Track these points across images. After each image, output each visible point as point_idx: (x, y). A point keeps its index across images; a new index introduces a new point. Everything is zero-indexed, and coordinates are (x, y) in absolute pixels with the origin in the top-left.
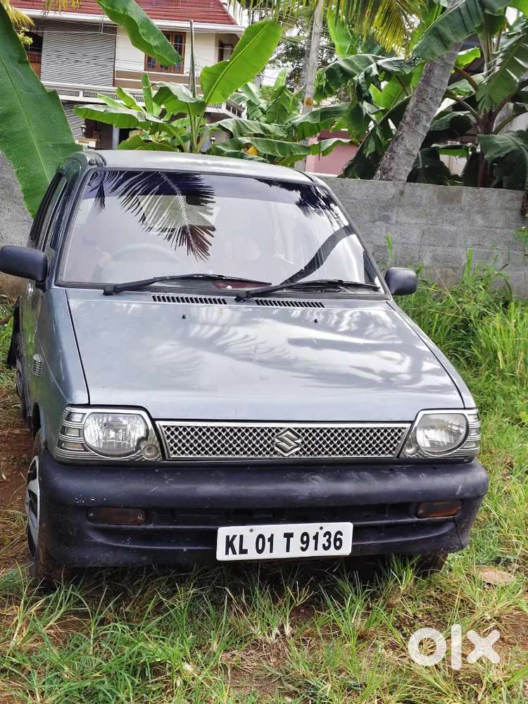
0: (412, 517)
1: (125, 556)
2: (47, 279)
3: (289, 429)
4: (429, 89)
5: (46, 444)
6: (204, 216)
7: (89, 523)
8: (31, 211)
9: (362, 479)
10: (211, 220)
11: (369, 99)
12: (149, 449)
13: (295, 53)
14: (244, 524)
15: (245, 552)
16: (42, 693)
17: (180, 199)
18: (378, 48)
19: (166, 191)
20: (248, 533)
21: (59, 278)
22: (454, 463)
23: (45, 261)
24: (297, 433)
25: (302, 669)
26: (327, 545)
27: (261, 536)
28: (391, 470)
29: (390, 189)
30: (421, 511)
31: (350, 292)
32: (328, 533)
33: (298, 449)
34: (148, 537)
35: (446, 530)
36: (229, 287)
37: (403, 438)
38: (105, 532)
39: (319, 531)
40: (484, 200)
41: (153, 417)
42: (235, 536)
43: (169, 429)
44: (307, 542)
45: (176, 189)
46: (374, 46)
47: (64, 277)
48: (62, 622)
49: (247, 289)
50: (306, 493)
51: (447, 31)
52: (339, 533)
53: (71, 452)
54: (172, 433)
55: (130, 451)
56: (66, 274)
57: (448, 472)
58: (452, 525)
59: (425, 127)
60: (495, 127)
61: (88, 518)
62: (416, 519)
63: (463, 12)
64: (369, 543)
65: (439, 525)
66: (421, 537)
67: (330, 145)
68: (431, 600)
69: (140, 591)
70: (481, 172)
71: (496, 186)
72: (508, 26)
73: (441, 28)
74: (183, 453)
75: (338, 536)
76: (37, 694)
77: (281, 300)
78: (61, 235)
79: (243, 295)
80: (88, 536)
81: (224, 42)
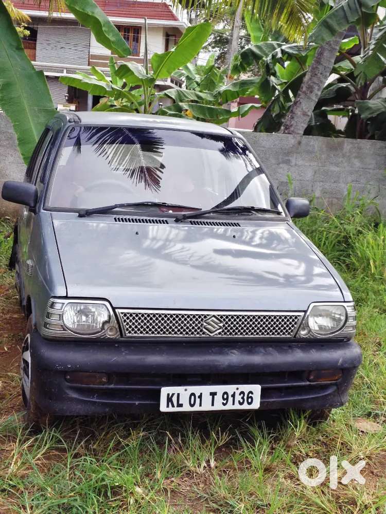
0: (303, 381)
1: (93, 408)
2: (38, 205)
3: (214, 316)
5: (36, 325)
7: (66, 383)
9: (267, 353)
11: (274, 75)
12: (111, 330)
15: (181, 405)
16: (31, 508)
17: (138, 147)
18: (283, 37)
19: (128, 141)
21: (46, 205)
22: (336, 342)
23: (36, 192)
24: (220, 319)
25: (223, 493)
26: (242, 401)
27: (193, 394)
28: (290, 346)
29: (291, 140)
30: (312, 377)
31: (259, 215)
32: (242, 393)
33: (220, 330)
34: (110, 394)
35: (330, 391)
36: (171, 212)
37: (299, 323)
38: (78, 390)
39: (236, 391)
40: (360, 148)
43: (125, 315)
44: (227, 399)
45: (135, 139)
47: (50, 203)
48: (46, 456)
49: (183, 213)
51: (333, 23)
52: (252, 393)
53: (54, 331)
54: (128, 318)
55: (95, 331)
56: (52, 201)
57: (333, 348)
58: (335, 388)
59: (316, 95)
60: (369, 94)
61: (66, 379)
62: (308, 383)
63: (345, 8)
64: (273, 400)
65: (325, 387)
66: (311, 397)
67: (246, 109)
68: (319, 443)
69: (104, 433)
70: (358, 128)
71: (370, 138)
72: (379, 20)
73: (328, 20)
74: (135, 332)
75: (250, 395)
76: (28, 508)
77: (208, 221)
78: (48, 173)
79: (180, 218)
80: (66, 393)
81: (169, 33)
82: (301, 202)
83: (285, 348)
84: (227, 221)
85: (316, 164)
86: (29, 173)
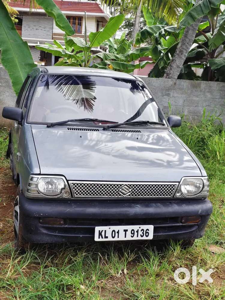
0: (178, 223)
1: (56, 239)
2: (23, 121)
3: (126, 185)
5: (22, 190)
7: (40, 224)
9: (157, 207)
10: (94, 95)
11: (160, 44)
12: (66, 193)
14: (106, 226)
15: (107, 237)
16: (20, 297)
17: (81, 87)
21: (28, 120)
22: (198, 200)
24: (129, 186)
25: (132, 289)
27: (114, 231)
28: (170, 203)
29: (170, 82)
30: (183, 221)
31: (152, 126)
32: (143, 230)
33: (130, 193)
34: (65, 230)
35: (194, 229)
36: (100, 124)
39: (139, 229)
41: (67, 179)
42: (102, 231)
43: (74, 184)
44: (134, 234)
45: (79, 82)
46: (163, 22)
47: (30, 119)
49: (108, 125)
50: (133, 212)
51: (194, 14)
53: (32, 194)
54: (76, 186)
55: (57, 194)
57: (195, 204)
58: (197, 227)
59: (185, 55)
60: (215, 55)
61: (40, 222)
62: (181, 224)
63: (202, 6)
64: (161, 234)
65: (191, 227)
67: (144, 64)
68: (188, 259)
70: (209, 75)
71: (216, 81)
73: (192, 12)
74: (80, 195)
76: (18, 298)
77: (122, 129)
78: (29, 102)
79: (105, 127)
80: (40, 230)
81: (99, 20)
84: (133, 130)
85: (184, 96)
86: (18, 102)
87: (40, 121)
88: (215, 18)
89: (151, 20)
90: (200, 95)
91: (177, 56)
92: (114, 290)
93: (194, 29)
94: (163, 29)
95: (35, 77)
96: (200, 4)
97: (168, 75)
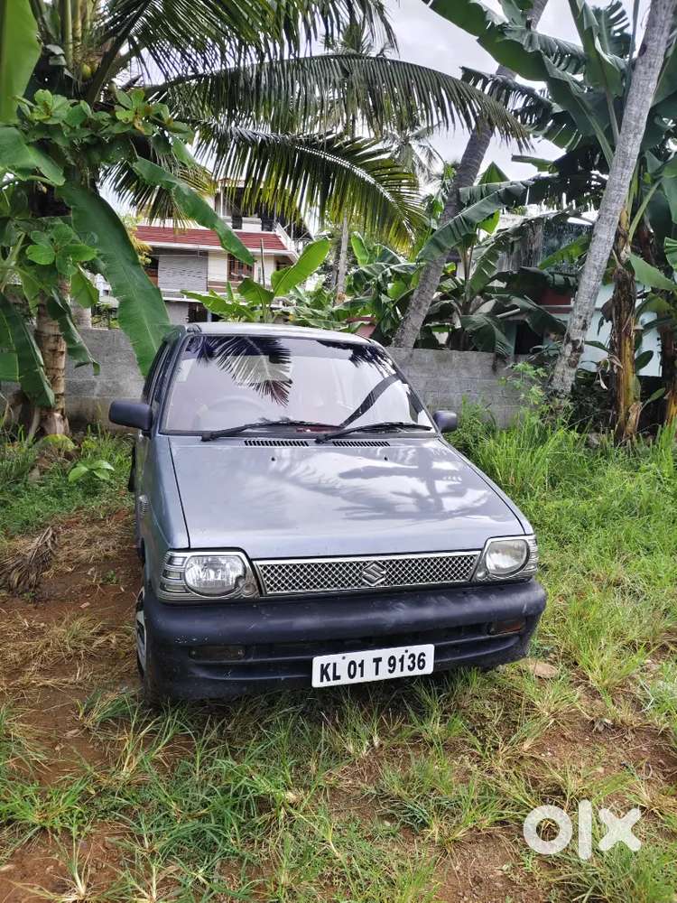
0: (483, 635)
1: (227, 689)
2: (153, 429)
3: (375, 562)
4: (427, 284)
5: (150, 582)
6: (285, 373)
7: (192, 660)
8: (143, 374)
9: (440, 604)
10: (288, 375)
11: (385, 293)
12: (247, 587)
13: (327, 268)
14: (336, 653)
15: (338, 678)
16: (151, 838)
17: (264, 359)
18: (389, 259)
19: (252, 352)
20: (340, 661)
21: (163, 428)
22: (515, 583)
23: (151, 413)
24: (382, 565)
25: (396, 790)
26: (411, 666)
27: (353, 663)
28: (465, 593)
29: (404, 353)
30: (493, 630)
31: (405, 432)
32: (412, 656)
33: (383, 579)
34: (249, 669)
35: (511, 643)
36: (308, 431)
37: (475, 564)
38: (207, 667)
39: (405, 654)
40: (467, 359)
41: (250, 556)
42: (329, 664)
43: (265, 568)
44: (394, 665)
45: (258, 349)
46: (385, 258)
47: (167, 426)
48: (170, 748)
49: (324, 432)
50: (393, 621)
51: (442, 241)
52: (423, 654)
53: (174, 594)
54: (269, 572)
55: (228, 590)
56: (169, 424)
57: (514, 592)
58: (518, 638)
59: (425, 310)
60: (471, 310)
61: (191, 657)
62: (488, 636)
63: (453, 227)
64: (447, 660)
65: (507, 639)
66: (491, 651)
67: (356, 326)
68: (493, 697)
69: (240, 710)
70: (462, 342)
71: (473, 350)
72: (478, 241)
73: (438, 238)
74: (279, 589)
75: (422, 657)
76: (146, 839)
77: (353, 440)
78: (164, 389)
79: (321, 438)
80: (191, 673)
81: (280, 261)
82: (448, 415)
83: (459, 595)
84: (374, 440)
85: (427, 375)
86: (146, 390)
87: (188, 428)
88: (469, 253)
89: (364, 257)
90: (451, 373)
91: (412, 311)
92: (359, 792)
93: (438, 269)
94: (388, 269)
95: (176, 342)
96: (450, 225)
97: (398, 341)
